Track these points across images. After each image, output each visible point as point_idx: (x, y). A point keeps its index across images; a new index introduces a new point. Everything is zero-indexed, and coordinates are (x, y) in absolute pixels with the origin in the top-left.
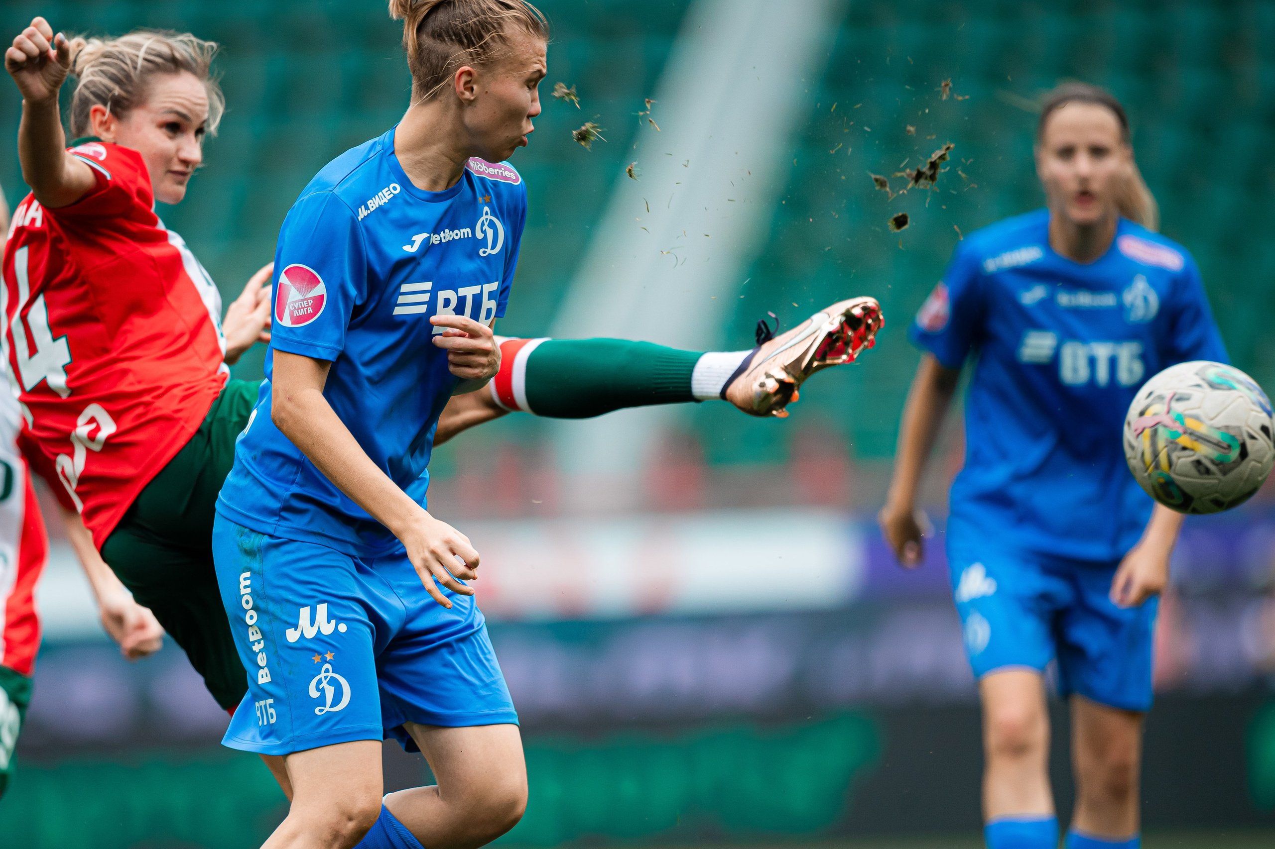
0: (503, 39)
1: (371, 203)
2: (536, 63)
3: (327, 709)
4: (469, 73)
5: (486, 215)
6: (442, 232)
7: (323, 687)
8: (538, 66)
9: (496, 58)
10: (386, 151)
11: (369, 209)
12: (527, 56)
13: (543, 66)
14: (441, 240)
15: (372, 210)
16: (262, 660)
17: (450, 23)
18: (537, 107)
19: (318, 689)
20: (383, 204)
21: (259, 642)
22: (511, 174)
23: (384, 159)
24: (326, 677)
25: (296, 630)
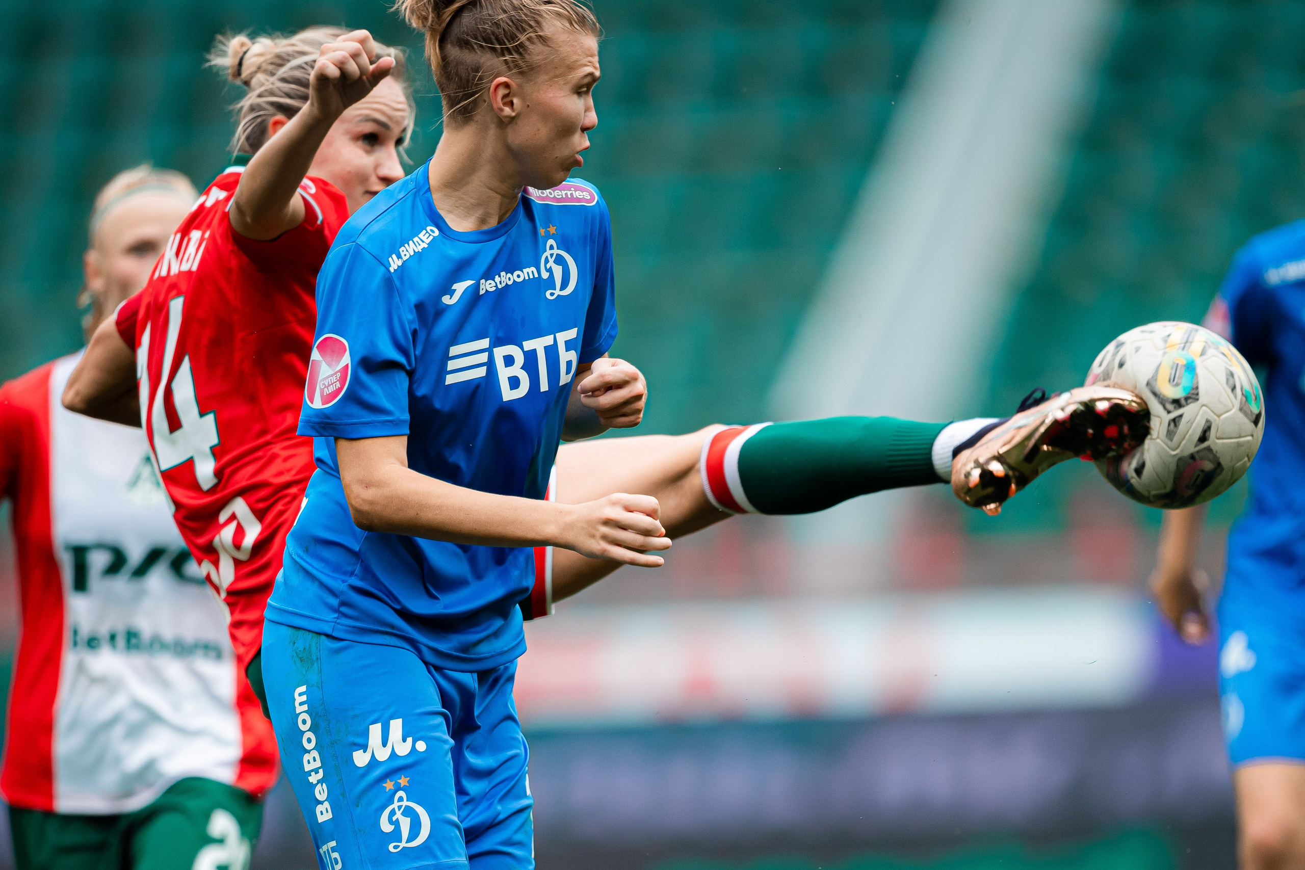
0: (543, 39)
1: (403, 251)
2: (586, 65)
3: (403, 844)
4: (506, 85)
5: (551, 249)
6: (497, 277)
7: (397, 819)
8: (589, 69)
9: (537, 63)
10: (419, 190)
11: (402, 258)
12: (575, 57)
13: (595, 68)
14: (496, 286)
15: (405, 258)
16: (321, 793)
17: (478, 28)
18: (592, 118)
19: (391, 822)
20: (420, 251)
21: (316, 771)
22: (584, 193)
23: (418, 199)
24: (400, 807)
25: (365, 752)
